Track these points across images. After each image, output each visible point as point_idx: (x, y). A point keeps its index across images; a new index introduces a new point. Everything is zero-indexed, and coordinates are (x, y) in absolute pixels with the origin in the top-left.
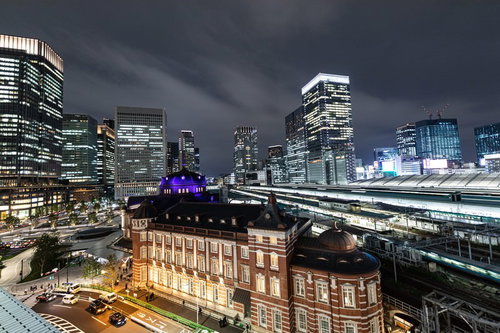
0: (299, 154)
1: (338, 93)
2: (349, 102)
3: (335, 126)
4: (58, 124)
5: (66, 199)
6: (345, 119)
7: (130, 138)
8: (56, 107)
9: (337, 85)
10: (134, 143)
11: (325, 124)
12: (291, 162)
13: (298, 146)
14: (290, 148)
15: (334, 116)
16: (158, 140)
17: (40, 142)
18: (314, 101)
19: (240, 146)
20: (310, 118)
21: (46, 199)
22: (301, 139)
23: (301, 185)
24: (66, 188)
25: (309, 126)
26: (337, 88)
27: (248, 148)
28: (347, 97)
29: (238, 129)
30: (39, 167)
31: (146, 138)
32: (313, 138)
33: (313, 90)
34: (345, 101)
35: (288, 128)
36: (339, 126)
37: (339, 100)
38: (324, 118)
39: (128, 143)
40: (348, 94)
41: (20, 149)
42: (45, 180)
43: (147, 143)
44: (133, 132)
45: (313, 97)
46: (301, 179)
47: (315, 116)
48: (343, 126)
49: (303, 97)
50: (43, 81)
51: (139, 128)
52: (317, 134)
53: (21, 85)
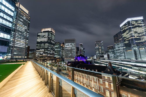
0: (120, 48)
1: (137, 24)
2: (144, 26)
3: (137, 36)
4: (54, 45)
5: (55, 61)
6: (142, 33)
7: (67, 47)
8: (54, 41)
9: (136, 21)
10: (68, 48)
11: (132, 36)
12: (117, 51)
13: (120, 45)
14: (116, 46)
15: (137, 32)
16: (74, 47)
17: (51, 49)
18: (125, 29)
19: (97, 47)
20: (124, 35)
21: (52, 61)
22: (121, 43)
23: (123, 60)
24: (55, 59)
25: (124, 38)
26: (137, 22)
27: (100, 47)
28: (143, 25)
29: (96, 42)
30: (51, 54)
31: (71, 46)
32: (127, 42)
33: (125, 25)
34: (142, 26)
35: (115, 39)
36: (140, 36)
37: (139, 26)
38: (132, 34)
39: (67, 48)
40: (143, 23)
41: (48, 51)
42: (52, 57)
43: (71, 48)
44: (68, 45)
45: (125, 27)
46: (123, 58)
47: (127, 34)
48: (142, 36)
49: (121, 28)
50: (51, 36)
51: (69, 44)
52: (129, 40)
53: (48, 37)
